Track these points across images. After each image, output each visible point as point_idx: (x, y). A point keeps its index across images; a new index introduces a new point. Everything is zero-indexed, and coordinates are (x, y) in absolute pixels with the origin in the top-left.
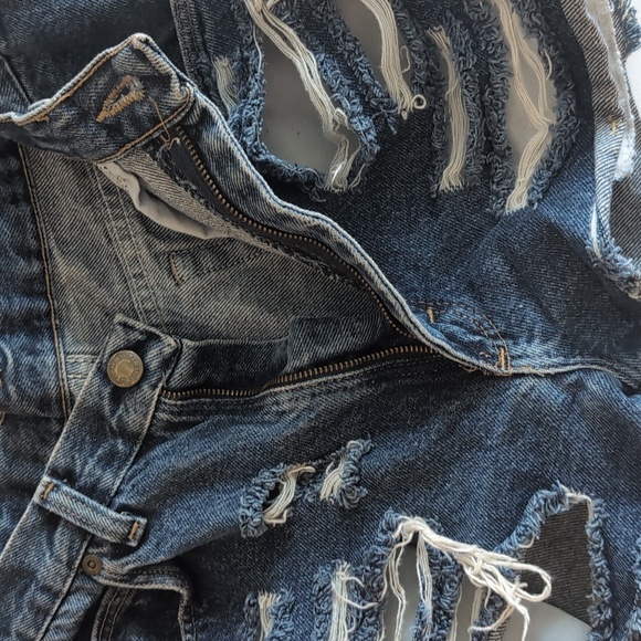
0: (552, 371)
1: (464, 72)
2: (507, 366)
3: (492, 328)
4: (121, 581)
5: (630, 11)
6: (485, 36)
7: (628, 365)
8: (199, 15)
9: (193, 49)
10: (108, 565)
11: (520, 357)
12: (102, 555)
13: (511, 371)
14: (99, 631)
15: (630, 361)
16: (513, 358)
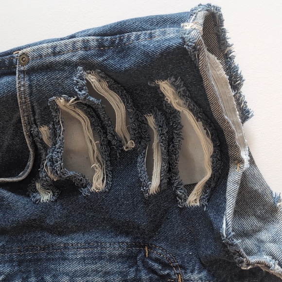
1: (161, 134)
5: (244, 103)
6: (173, 119)
8: (33, 107)
9: (29, 124)
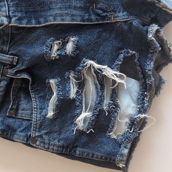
0: (125, 20)
2: (114, 20)
3: (110, 9)
4: (13, 76)
7: (144, 18)
10: (9, 71)
11: (117, 17)
12: (7, 68)
13: (115, 21)
14: (12, 94)
15: (145, 17)
16: (115, 17)
